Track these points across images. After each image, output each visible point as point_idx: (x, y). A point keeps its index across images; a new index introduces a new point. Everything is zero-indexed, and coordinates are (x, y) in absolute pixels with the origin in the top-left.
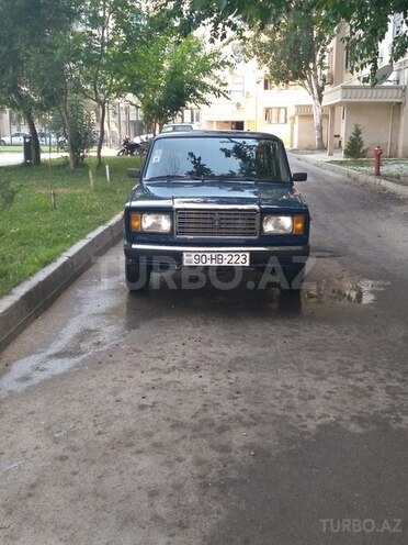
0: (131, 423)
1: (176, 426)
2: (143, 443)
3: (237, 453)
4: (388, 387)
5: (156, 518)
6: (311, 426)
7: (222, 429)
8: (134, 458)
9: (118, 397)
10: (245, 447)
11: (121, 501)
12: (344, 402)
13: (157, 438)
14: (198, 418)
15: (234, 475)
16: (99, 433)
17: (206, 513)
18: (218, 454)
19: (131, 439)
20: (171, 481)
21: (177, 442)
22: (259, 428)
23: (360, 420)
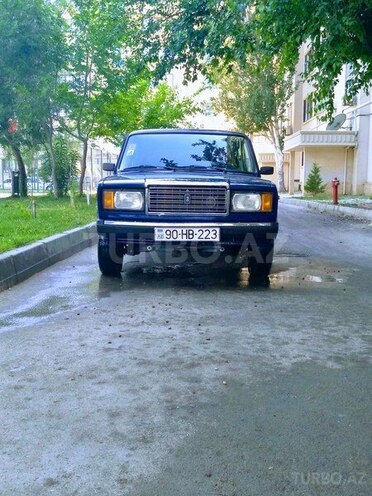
0: (95, 362)
1: (143, 363)
2: (106, 376)
3: (207, 383)
4: (364, 336)
5: (116, 434)
6: (286, 363)
7: (192, 365)
8: (95, 387)
9: (83, 343)
10: (217, 379)
11: (77, 421)
12: (320, 347)
13: (122, 372)
14: (166, 358)
15: (204, 399)
16: (60, 369)
17: (173, 430)
18: (187, 384)
19: (93, 373)
20: (134, 405)
21: (143, 375)
22: (231, 365)
23: (338, 359)
